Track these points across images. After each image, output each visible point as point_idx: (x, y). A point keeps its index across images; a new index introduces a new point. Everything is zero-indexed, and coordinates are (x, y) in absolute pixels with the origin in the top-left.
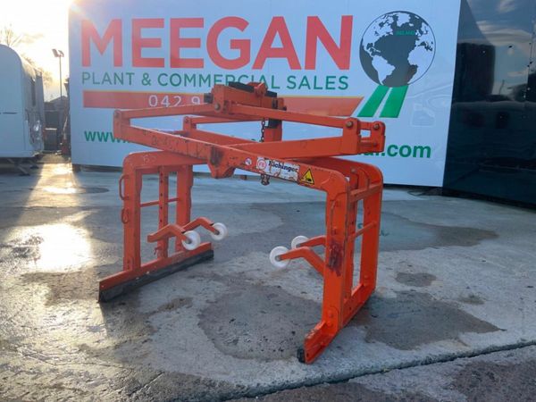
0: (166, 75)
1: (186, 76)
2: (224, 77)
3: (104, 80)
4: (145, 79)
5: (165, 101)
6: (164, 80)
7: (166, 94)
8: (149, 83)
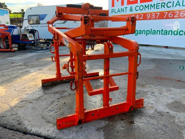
0: (138, 6)
1: (145, 6)
2: (161, 4)
3: (118, 11)
4: (131, 9)
5: (137, 17)
6: (137, 8)
7: (137, 14)
8: (132, 10)
